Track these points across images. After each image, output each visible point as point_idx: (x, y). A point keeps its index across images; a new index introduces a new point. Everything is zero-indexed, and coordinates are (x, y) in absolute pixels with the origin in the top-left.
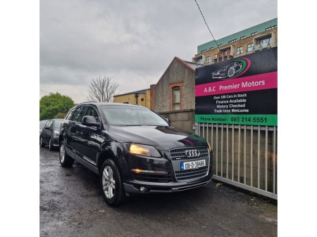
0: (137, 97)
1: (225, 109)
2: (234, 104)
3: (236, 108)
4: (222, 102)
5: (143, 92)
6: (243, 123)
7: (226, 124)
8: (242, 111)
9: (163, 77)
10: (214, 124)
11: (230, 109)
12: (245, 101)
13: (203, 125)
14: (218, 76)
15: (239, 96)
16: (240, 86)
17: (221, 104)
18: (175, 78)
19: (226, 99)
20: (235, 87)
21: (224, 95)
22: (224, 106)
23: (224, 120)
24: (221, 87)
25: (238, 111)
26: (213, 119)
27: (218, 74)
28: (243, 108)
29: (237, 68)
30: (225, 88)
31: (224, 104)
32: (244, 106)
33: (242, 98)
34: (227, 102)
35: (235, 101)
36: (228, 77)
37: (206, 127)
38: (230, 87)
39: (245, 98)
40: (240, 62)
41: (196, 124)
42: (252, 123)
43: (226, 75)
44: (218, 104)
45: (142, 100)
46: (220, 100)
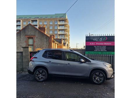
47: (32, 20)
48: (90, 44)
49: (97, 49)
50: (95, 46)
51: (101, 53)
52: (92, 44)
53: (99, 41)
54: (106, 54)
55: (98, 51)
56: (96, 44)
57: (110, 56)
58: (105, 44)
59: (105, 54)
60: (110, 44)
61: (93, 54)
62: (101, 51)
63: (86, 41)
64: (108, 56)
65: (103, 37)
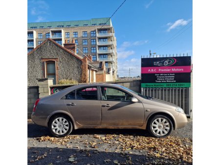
16: (171, 70)
20: (168, 70)
24: (159, 70)
29: (169, 62)
30: (163, 70)
31: (162, 78)
32: (173, 79)
42: (177, 86)
46: (159, 76)
47: (52, 31)
48: (149, 70)
49: (159, 79)
50: (156, 75)
51: (167, 85)
52: (152, 70)
53: (163, 66)
54: (176, 86)
55: (161, 82)
56: (157, 70)
57: (182, 90)
58: (173, 70)
59: (174, 86)
60: (181, 70)
61: (154, 87)
62: (166, 82)
63: (143, 66)
64: (179, 90)
65: (170, 58)
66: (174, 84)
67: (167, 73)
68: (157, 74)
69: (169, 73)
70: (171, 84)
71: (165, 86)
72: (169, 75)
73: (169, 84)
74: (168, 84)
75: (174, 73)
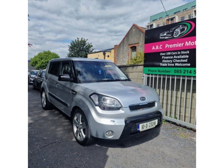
0: (104, 54)
1: (170, 63)
2: (177, 59)
3: (179, 63)
4: (167, 58)
5: (109, 50)
6: (184, 75)
7: (170, 75)
8: (184, 65)
9: (124, 39)
10: (159, 75)
11: (174, 63)
12: (188, 57)
13: (150, 76)
14: (165, 36)
15: (182, 52)
16: (184, 45)
17: (166, 59)
18: (133, 40)
19: (171, 55)
20: (180, 45)
21: (169, 52)
22: (169, 61)
23: (168, 72)
24: (167, 46)
25: (181, 65)
26: (159, 71)
27: (165, 34)
28: (185, 63)
30: (171, 46)
33: (185, 54)
34: (172, 57)
35: (179, 57)
36: (174, 37)
37: (152, 78)
38: (175, 45)
39: (187, 54)
40: (185, 25)
41: (145, 75)
43: (172, 35)
44: (163, 59)
45: (108, 56)
46: (166, 56)
48: (153, 48)
50: (161, 54)
51: (175, 71)
52: (156, 48)
54: (189, 74)
55: (167, 66)
59: (186, 74)
62: (175, 66)
66: (186, 69)
67: (177, 51)
68: (163, 52)
69: (180, 51)
70: (182, 69)
71: (173, 73)
72: (181, 54)
73: (179, 69)
74: (177, 69)
75: (189, 50)
